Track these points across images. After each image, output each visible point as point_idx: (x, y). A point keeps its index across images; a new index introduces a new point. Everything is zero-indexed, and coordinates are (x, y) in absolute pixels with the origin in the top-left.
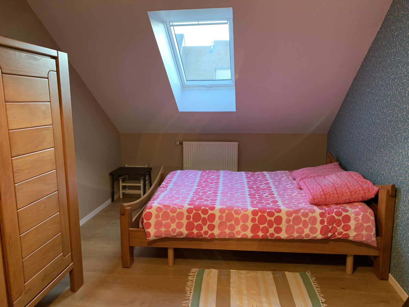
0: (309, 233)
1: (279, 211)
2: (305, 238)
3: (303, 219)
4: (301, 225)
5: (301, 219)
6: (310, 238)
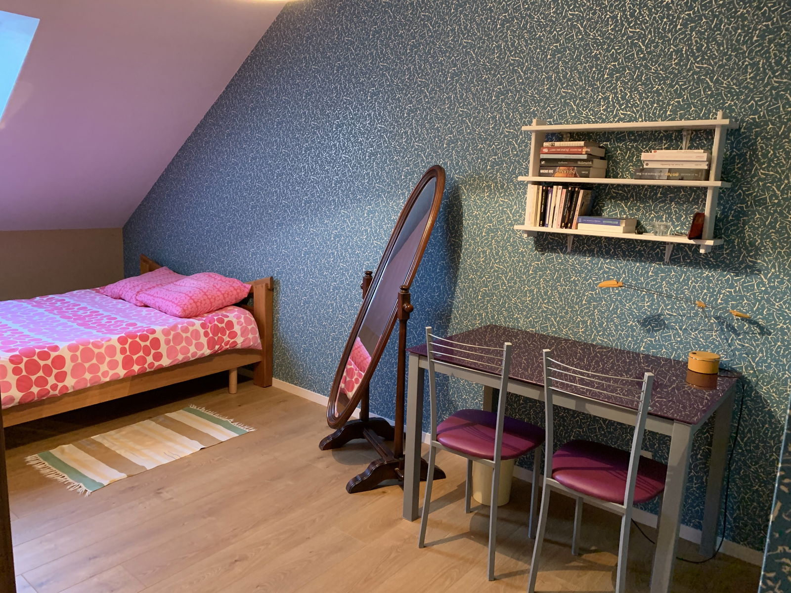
0: (196, 350)
1: (153, 332)
2: (192, 359)
3: (184, 335)
4: (184, 344)
5: (182, 336)
6: (197, 357)
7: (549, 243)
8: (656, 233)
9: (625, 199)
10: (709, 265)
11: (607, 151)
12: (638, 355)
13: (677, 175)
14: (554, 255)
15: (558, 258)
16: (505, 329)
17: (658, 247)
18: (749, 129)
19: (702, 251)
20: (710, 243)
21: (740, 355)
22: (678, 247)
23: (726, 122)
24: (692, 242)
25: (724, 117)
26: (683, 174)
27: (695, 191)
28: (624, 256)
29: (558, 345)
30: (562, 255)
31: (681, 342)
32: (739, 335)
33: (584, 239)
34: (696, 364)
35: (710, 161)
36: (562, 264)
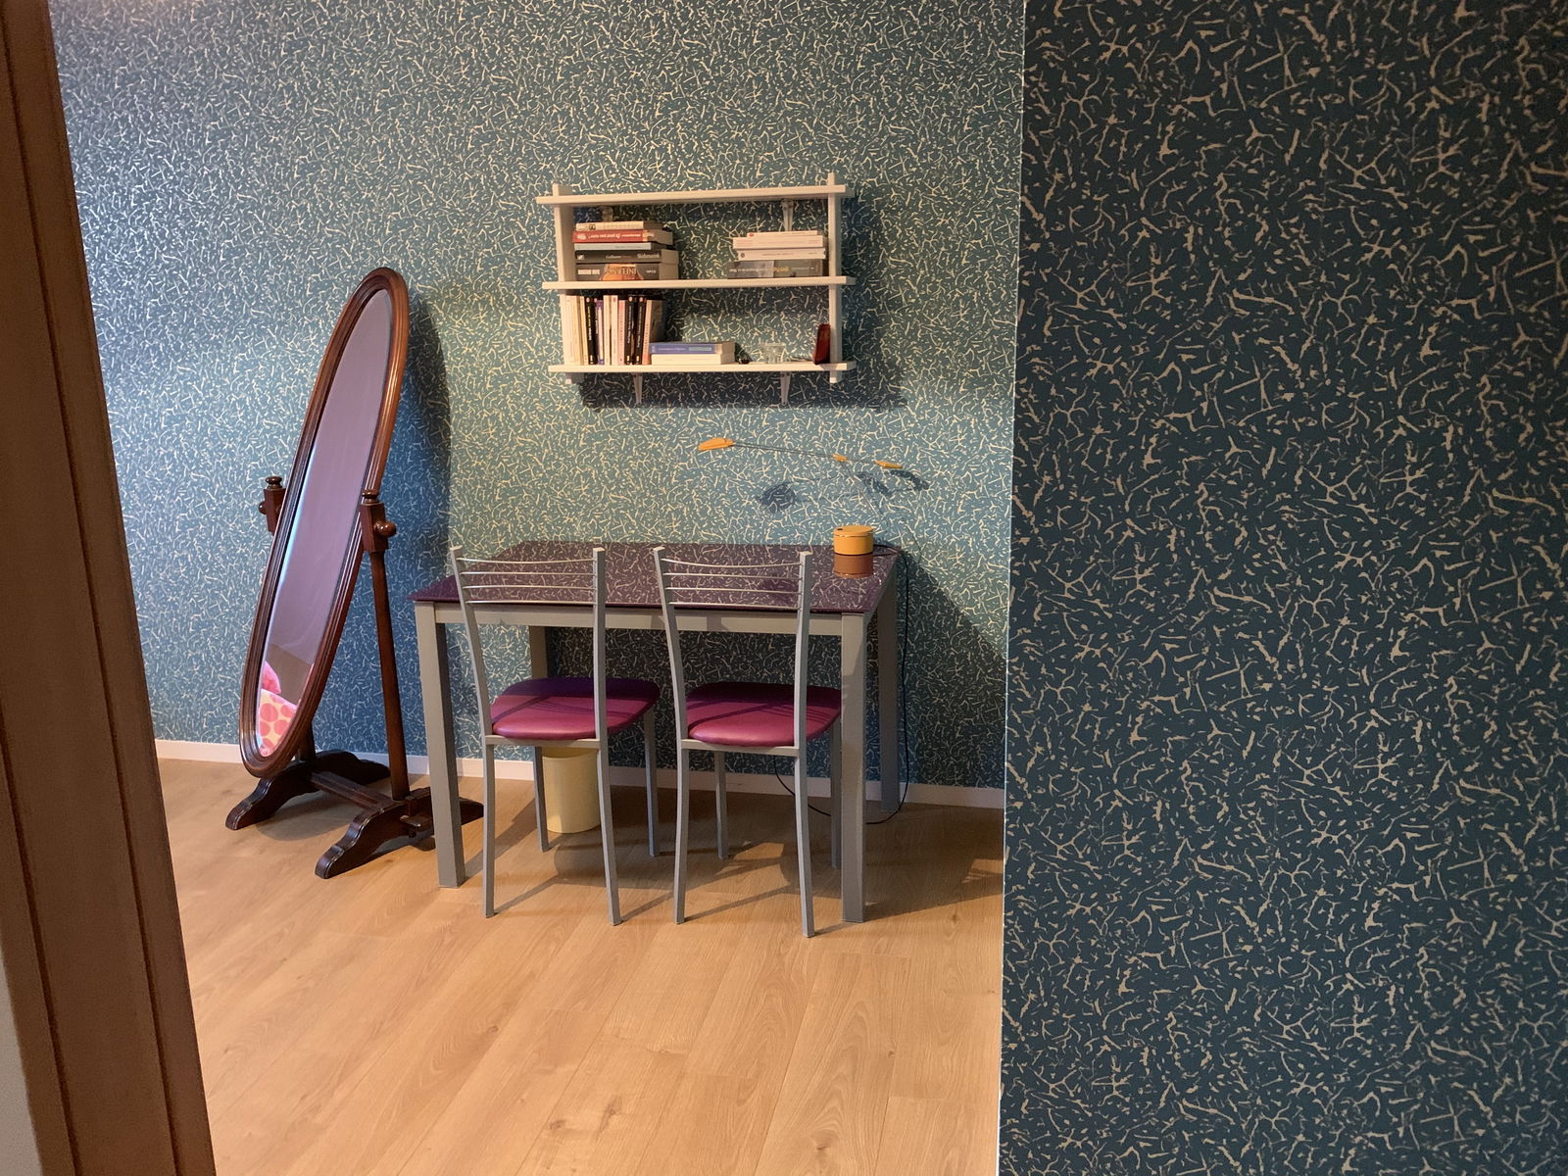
7: (605, 392)
8: (767, 360)
9: (713, 311)
10: (841, 400)
11: (676, 236)
12: (763, 548)
13: (786, 269)
14: (616, 411)
15: (620, 416)
16: (551, 544)
17: (770, 382)
18: (869, 199)
19: (833, 380)
20: (843, 367)
21: (896, 522)
22: (798, 377)
23: (842, 189)
24: (819, 368)
25: (838, 182)
26: (794, 268)
27: (810, 294)
28: (724, 401)
29: (642, 555)
30: (628, 409)
31: (818, 519)
32: (890, 495)
33: (659, 381)
34: (845, 544)
35: (827, 246)
36: (630, 423)
